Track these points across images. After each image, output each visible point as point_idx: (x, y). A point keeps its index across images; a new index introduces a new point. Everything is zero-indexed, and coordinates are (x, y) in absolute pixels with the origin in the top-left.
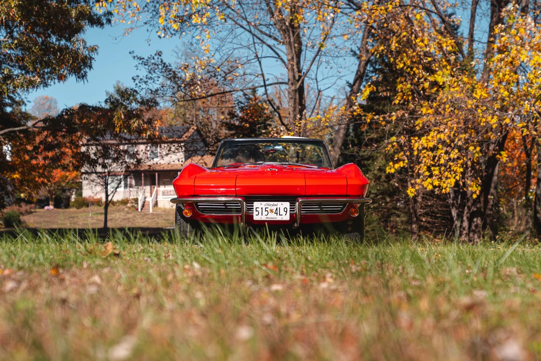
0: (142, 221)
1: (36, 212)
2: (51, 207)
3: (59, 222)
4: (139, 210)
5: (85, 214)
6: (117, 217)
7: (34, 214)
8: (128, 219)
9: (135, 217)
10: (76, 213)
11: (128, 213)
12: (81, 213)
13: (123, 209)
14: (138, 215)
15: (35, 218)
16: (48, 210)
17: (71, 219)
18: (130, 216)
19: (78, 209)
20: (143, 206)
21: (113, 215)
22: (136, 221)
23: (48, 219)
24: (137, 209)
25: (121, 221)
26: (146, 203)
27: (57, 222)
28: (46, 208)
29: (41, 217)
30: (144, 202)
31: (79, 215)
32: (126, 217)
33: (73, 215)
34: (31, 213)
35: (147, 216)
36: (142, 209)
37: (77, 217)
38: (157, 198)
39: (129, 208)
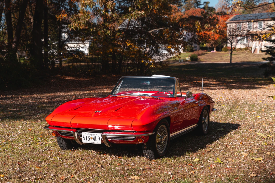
0: (253, 58)
1: (207, 54)
2: (215, 51)
3: (215, 58)
4: (253, 52)
5: (227, 54)
6: (241, 56)
7: (205, 55)
8: (246, 57)
9: (249, 56)
10: (224, 54)
11: (247, 54)
12: (226, 54)
13: (245, 52)
14: (251, 55)
15: (205, 57)
16: (213, 52)
17: (221, 57)
18: (247, 55)
19: (225, 52)
20: (255, 50)
21: (240, 55)
22: (250, 58)
23: (210, 57)
24: (252, 52)
25: (243, 58)
26: (256, 49)
27: (214, 59)
28: (212, 51)
29: (208, 56)
30: (255, 49)
31: (225, 55)
32: (245, 56)
33: (222, 55)
34: (204, 54)
35: (256, 56)
36: (254, 52)
37: (223, 56)
38: (261, 47)
39: (248, 51)
